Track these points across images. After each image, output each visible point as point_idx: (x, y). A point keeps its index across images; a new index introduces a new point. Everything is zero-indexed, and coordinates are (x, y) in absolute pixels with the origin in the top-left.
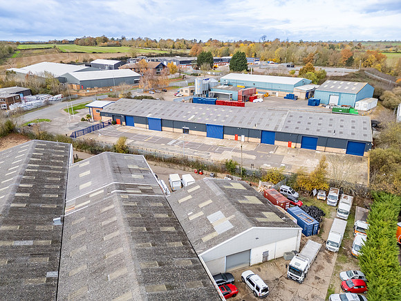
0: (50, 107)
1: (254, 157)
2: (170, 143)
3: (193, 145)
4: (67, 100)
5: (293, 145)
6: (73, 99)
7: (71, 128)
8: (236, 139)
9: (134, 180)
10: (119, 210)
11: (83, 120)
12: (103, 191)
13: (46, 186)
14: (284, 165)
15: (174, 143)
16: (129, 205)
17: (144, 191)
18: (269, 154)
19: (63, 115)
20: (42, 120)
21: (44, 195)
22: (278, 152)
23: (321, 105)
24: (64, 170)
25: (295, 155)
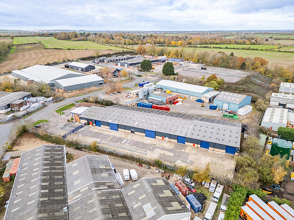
0: (46, 108)
1: (172, 154)
2: (123, 142)
3: (137, 144)
4: (56, 102)
5: (196, 145)
6: (60, 101)
7: (62, 129)
8: (163, 139)
9: (103, 178)
10: (97, 203)
11: (69, 121)
12: (87, 188)
13: (56, 183)
14: (189, 161)
15: (126, 142)
16: (102, 199)
17: (109, 187)
18: (181, 152)
19: (55, 116)
20: (42, 121)
21: (56, 191)
22: (187, 151)
23: (217, 109)
24: (63, 169)
25: (196, 153)
